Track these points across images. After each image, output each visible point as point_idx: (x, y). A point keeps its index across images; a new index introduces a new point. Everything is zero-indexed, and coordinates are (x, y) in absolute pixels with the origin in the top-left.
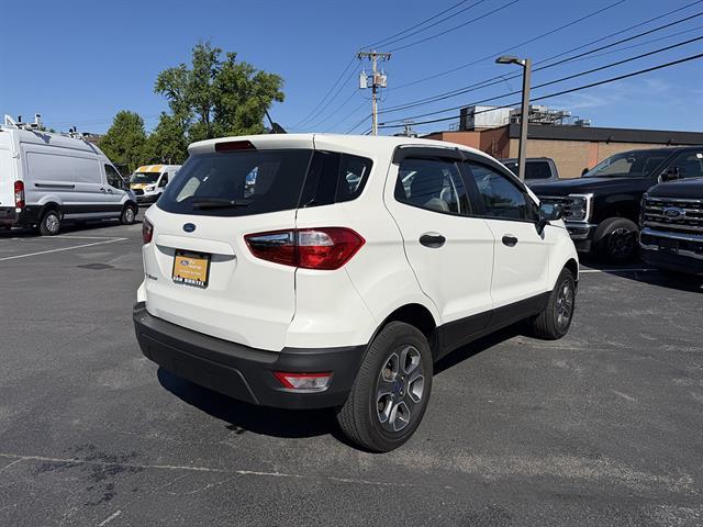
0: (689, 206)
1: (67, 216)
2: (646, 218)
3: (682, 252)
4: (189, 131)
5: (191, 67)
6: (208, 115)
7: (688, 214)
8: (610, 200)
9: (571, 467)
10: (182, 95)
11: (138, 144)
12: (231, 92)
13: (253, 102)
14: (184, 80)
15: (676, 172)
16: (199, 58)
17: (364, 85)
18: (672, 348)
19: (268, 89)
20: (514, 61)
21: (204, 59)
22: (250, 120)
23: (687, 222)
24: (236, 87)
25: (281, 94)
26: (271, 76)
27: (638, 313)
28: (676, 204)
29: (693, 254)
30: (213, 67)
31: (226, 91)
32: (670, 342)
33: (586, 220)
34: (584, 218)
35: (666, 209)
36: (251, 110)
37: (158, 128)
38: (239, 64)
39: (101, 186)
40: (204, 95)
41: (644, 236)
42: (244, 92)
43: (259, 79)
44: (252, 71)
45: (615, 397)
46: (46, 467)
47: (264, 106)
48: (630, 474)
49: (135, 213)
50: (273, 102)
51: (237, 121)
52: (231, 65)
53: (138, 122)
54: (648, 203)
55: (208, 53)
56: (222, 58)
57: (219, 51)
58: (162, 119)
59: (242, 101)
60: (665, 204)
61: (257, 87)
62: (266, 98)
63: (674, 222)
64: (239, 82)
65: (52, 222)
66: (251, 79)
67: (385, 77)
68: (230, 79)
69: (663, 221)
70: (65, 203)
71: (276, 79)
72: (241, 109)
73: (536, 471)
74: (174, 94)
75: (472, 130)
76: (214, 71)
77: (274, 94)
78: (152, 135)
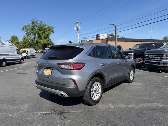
0: (155, 55)
1: (7, 62)
2: (146, 58)
3: (154, 64)
4: (31, 40)
5: (31, 25)
6: (35, 36)
7: (155, 57)
8: (137, 54)
9: (150, 105)
10: (29, 31)
11: (18, 43)
12: (41, 31)
13: (47, 33)
14: (29, 28)
15: (149, 48)
16: (33, 22)
17: (75, 29)
18: (158, 83)
19: (50, 30)
20: (113, 25)
21: (34, 23)
22: (46, 37)
23: (155, 58)
24: (42, 29)
25: (54, 31)
26: (51, 27)
27: (148, 77)
28: (152, 55)
29: (156, 65)
30: (37, 25)
31: (40, 30)
32: (157, 82)
33: (132, 59)
34: (132, 58)
35: (150, 56)
36: (47, 35)
37: (23, 40)
38: (43, 24)
39: (15, 54)
40: (34, 31)
41: (145, 61)
42: (44, 31)
43: (48, 28)
44: (46, 26)
45: (152, 93)
46: (47, 114)
47: (49, 34)
48: (161, 105)
49: (23, 60)
50: (52, 33)
51: (43, 37)
52: (41, 24)
53: (17, 38)
54: (146, 55)
55: (35, 21)
56: (39, 22)
57: (38, 21)
58: (24, 37)
59: (44, 33)
60: (150, 55)
61: (48, 29)
62: (50, 32)
63: (152, 58)
64: (43, 28)
65: (4, 63)
66: (46, 27)
67: (80, 28)
68: (41, 27)
69: (150, 58)
70: (7, 59)
71: (53, 28)
72: (44, 35)
73: (144, 106)
74: (27, 31)
75: (99, 39)
76: (37, 26)
77: (52, 31)
78: (21, 41)
